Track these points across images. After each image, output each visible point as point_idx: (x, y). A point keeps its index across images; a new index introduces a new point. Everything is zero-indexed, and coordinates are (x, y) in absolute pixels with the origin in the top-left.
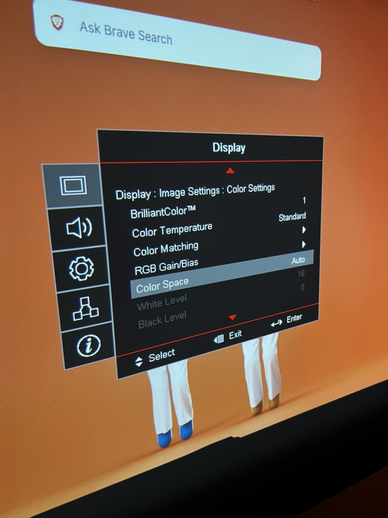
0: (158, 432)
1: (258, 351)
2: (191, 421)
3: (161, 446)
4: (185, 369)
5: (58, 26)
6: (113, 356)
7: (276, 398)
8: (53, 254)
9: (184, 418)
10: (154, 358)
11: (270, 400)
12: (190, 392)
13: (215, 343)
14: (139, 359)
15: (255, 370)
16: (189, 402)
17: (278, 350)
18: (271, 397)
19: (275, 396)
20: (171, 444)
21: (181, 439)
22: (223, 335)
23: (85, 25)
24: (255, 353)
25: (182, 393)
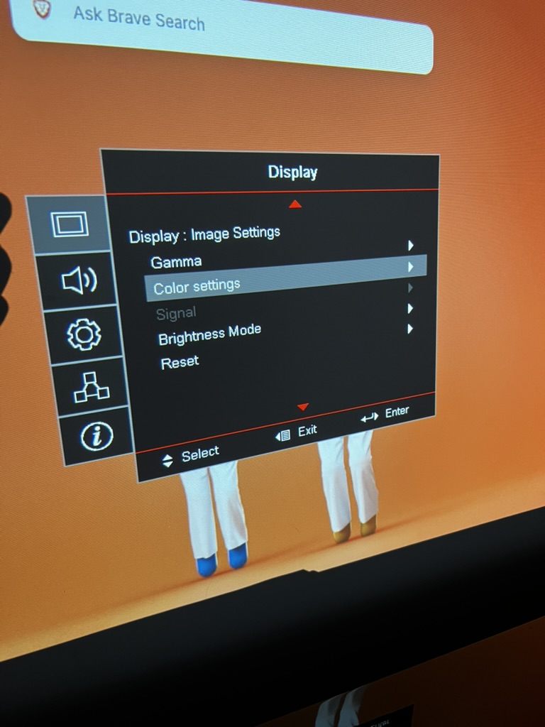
0: (197, 556)
1: (342, 454)
2: (244, 545)
3: (201, 574)
4: (234, 474)
5: (43, 14)
6: (132, 451)
7: (372, 521)
8: (46, 314)
9: (234, 539)
10: (188, 456)
11: (361, 524)
12: (241, 505)
13: (277, 440)
14: (168, 457)
15: (337, 481)
16: (241, 519)
17: (372, 454)
18: (363, 519)
19: (369, 519)
20: (215, 573)
21: (230, 568)
22: (289, 430)
23: (80, 10)
24: (338, 456)
25: (231, 507)
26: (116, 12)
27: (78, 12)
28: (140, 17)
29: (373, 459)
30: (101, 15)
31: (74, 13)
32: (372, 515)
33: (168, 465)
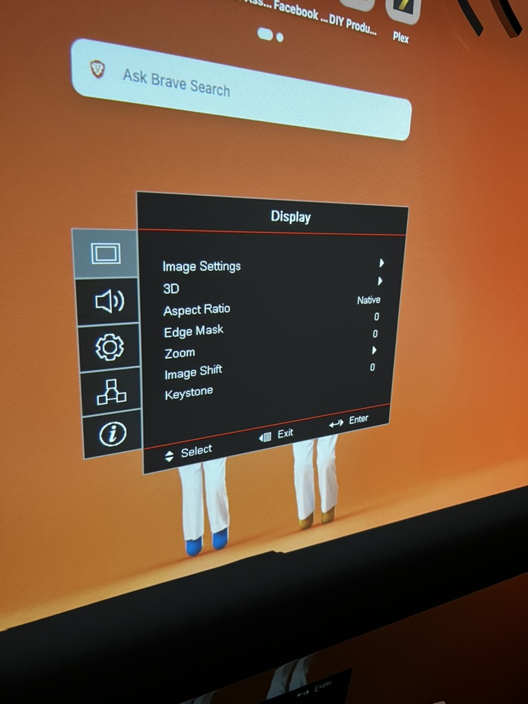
0: (187, 538)
1: (311, 454)
2: (226, 529)
3: (189, 554)
4: (223, 469)
5: (98, 74)
6: (140, 447)
7: (331, 511)
8: (79, 329)
9: (218, 524)
10: (186, 453)
11: (323, 514)
12: (226, 495)
13: (260, 441)
14: (170, 453)
15: (306, 476)
16: (225, 507)
17: (336, 454)
18: (324, 509)
19: (329, 509)
20: (200, 553)
21: (212, 548)
22: (270, 433)
24: (308, 456)
25: (218, 496)
26: (158, 77)
27: (127, 74)
28: (178, 82)
29: (336, 459)
30: (146, 78)
31: (124, 75)
32: (332, 506)
33: (169, 459)
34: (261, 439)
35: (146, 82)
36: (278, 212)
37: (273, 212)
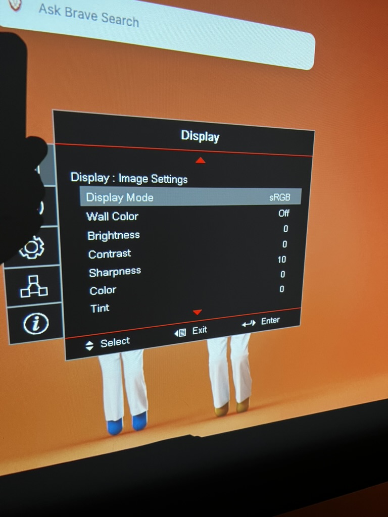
0: (108, 419)
1: (225, 350)
2: (145, 413)
3: (111, 433)
4: (141, 359)
5: (16, 8)
6: (62, 336)
7: (245, 402)
9: (138, 408)
10: (105, 343)
11: (237, 403)
12: (145, 383)
13: (175, 336)
14: (90, 343)
15: (221, 370)
17: (249, 351)
18: (239, 400)
19: (243, 400)
20: (121, 432)
21: (133, 429)
22: (185, 329)
23: (44, 6)
24: (222, 351)
25: (136, 383)
26: (71, 10)
27: (42, 8)
28: (89, 14)
29: (249, 355)
30: (59, 11)
31: (40, 8)
32: (246, 397)
33: (90, 349)
34: (176, 334)
35: (60, 15)
36: (188, 132)
37: (183, 131)
